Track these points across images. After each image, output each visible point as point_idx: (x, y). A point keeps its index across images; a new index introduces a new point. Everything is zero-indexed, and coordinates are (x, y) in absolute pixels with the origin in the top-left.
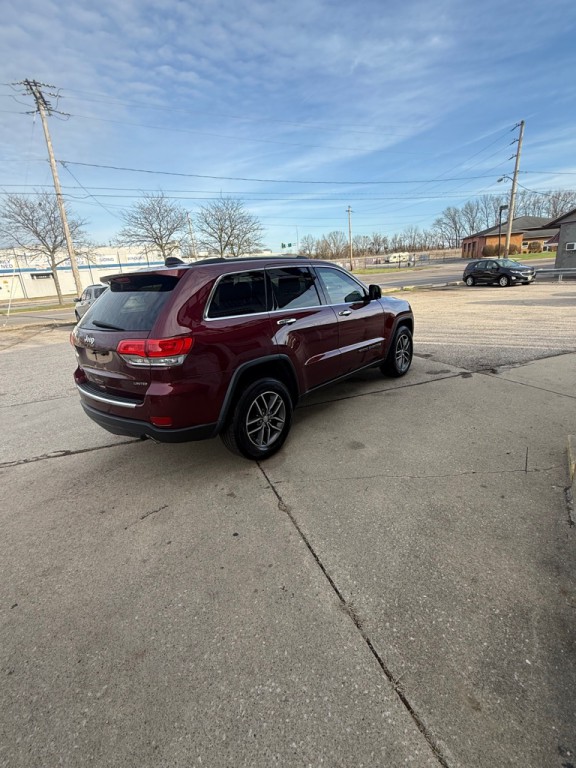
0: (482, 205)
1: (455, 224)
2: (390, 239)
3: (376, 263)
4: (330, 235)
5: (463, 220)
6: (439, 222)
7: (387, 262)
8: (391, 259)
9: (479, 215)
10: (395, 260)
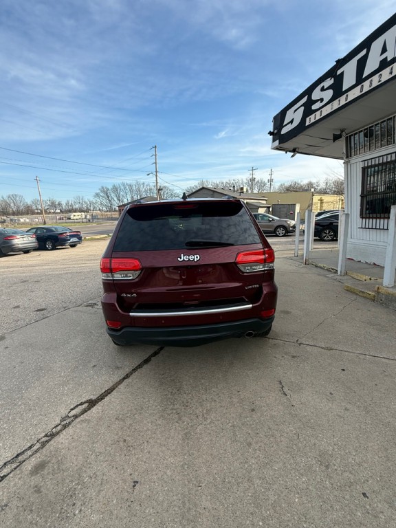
0: (122, 187)
1: (108, 197)
2: (64, 203)
3: (60, 219)
4: (9, 197)
5: (113, 195)
6: (97, 195)
7: (70, 219)
8: (72, 217)
9: (121, 193)
10: (75, 218)
